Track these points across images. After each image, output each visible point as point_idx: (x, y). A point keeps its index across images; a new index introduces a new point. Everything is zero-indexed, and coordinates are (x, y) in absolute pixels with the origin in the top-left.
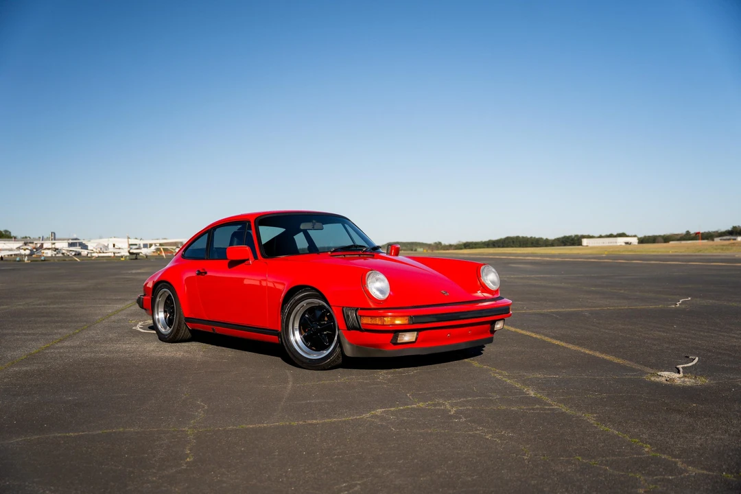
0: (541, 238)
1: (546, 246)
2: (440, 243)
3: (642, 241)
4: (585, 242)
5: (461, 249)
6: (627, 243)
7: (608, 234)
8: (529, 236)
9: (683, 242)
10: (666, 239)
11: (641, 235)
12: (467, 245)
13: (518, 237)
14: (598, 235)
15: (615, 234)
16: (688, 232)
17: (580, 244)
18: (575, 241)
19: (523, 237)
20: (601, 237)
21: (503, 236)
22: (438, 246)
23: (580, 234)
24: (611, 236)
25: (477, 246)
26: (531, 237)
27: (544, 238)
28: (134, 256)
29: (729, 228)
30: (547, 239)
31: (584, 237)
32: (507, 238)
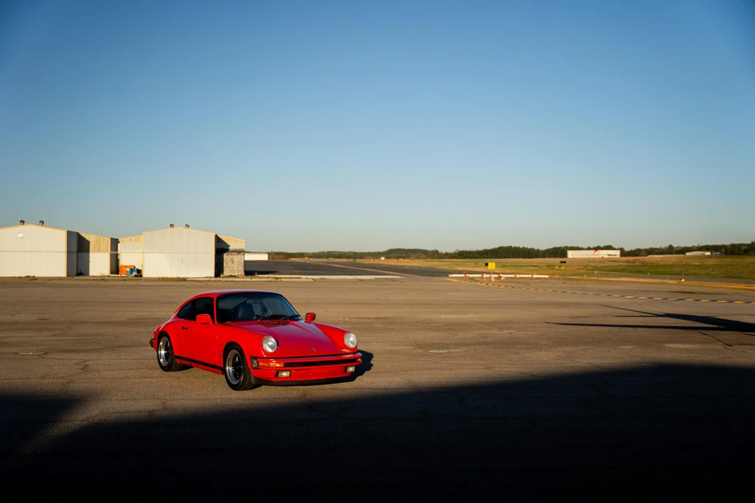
0: (533, 249)
2: (437, 252)
3: (625, 254)
4: (570, 253)
5: (456, 258)
6: (611, 256)
7: (596, 246)
8: (521, 247)
10: (649, 252)
12: (462, 254)
13: (510, 248)
14: (586, 247)
15: (602, 246)
16: (671, 246)
17: (565, 256)
19: (515, 247)
23: (567, 245)
24: (598, 248)
25: (471, 255)
26: (523, 248)
27: (536, 248)
30: (538, 250)
31: (569, 248)
32: (501, 248)
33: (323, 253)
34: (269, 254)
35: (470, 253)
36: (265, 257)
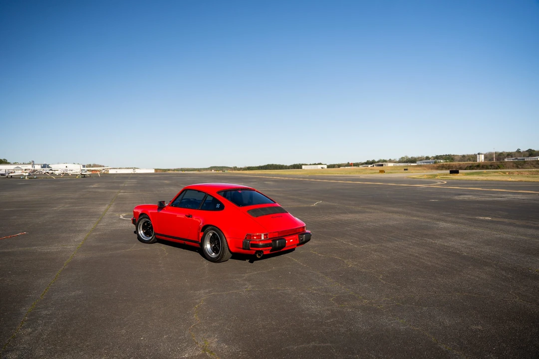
1: (286, 169)
2: (236, 167)
3: (329, 167)
4: (303, 167)
5: (246, 170)
6: (322, 168)
7: (314, 163)
8: (278, 164)
9: (346, 167)
10: (339, 166)
11: (328, 164)
12: (249, 168)
13: (273, 165)
15: (317, 163)
16: (348, 163)
17: (301, 168)
18: (298, 167)
19: (275, 165)
20: (310, 165)
21: (266, 164)
22: (235, 168)
23: (301, 163)
24: (315, 164)
27: (285, 165)
28: (83, 176)
29: (365, 161)
31: (303, 165)
32: (268, 165)
33: (189, 169)
34: (156, 170)
35: (253, 167)
36: (153, 171)
